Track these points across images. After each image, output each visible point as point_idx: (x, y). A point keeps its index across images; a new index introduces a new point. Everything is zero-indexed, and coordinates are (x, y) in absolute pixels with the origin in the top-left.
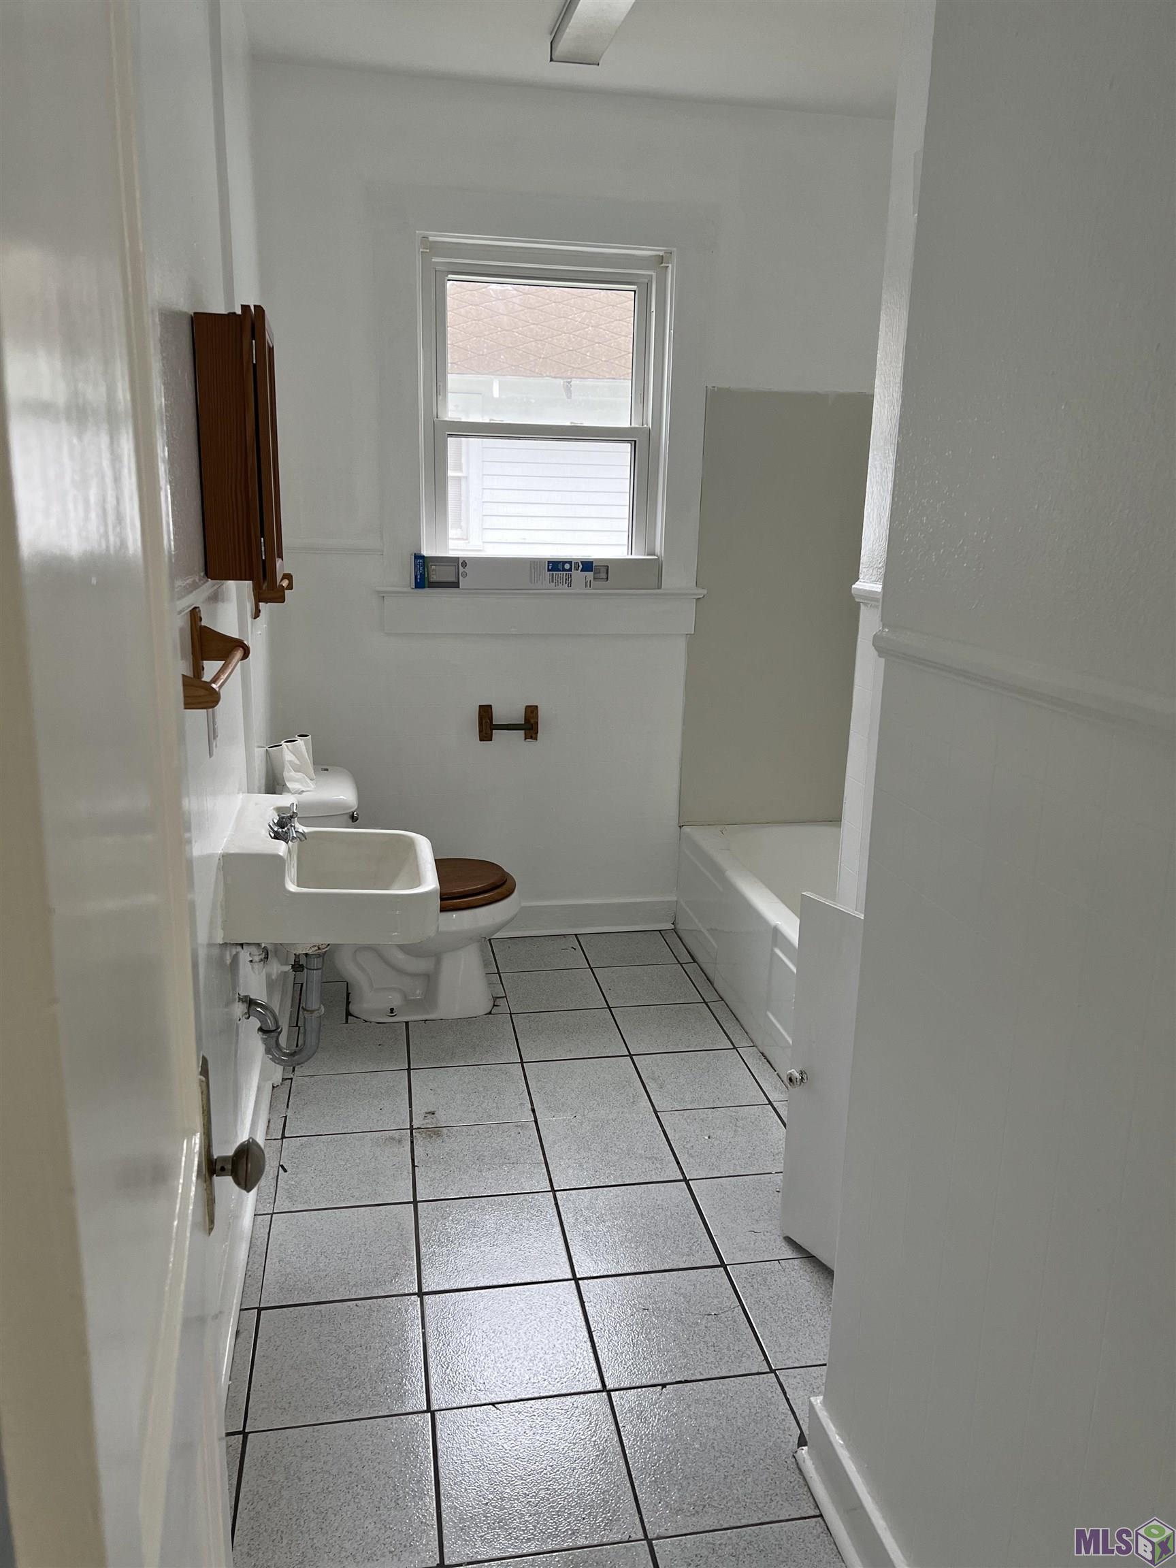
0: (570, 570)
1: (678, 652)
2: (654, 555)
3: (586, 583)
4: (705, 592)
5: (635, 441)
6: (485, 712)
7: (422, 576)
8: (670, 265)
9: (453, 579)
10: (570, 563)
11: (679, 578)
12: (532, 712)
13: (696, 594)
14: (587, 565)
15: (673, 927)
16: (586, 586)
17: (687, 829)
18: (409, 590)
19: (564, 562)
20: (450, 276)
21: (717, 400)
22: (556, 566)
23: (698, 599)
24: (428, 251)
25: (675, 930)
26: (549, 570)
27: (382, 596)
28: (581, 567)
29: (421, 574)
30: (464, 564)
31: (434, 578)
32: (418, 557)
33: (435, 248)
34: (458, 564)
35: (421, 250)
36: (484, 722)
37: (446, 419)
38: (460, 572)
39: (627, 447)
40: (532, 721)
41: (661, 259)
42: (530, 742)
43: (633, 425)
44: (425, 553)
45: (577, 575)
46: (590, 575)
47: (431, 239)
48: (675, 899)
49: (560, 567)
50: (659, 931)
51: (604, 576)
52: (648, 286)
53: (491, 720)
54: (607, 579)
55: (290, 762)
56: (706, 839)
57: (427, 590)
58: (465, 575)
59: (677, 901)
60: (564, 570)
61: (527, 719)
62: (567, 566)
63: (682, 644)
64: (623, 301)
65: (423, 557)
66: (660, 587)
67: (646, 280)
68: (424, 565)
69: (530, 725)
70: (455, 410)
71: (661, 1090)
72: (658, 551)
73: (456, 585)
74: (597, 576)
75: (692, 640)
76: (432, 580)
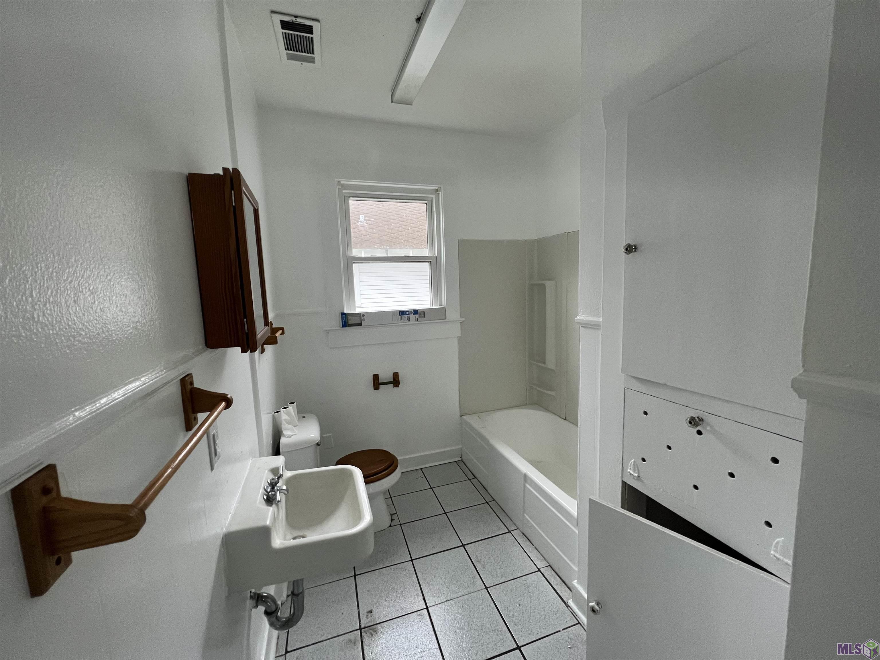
0: (409, 314)
1: (455, 343)
2: (442, 306)
3: (416, 319)
4: (464, 319)
5: (431, 262)
6: (376, 377)
7: (345, 322)
8: (440, 193)
9: (359, 322)
10: (409, 311)
11: (453, 314)
12: (396, 375)
13: (461, 320)
14: (416, 312)
15: (461, 459)
16: (416, 320)
17: (464, 417)
18: (339, 328)
19: (406, 311)
20: (351, 198)
21: (462, 243)
22: (403, 313)
23: (461, 322)
24: (341, 187)
25: (462, 460)
26: (400, 315)
27: (327, 332)
28: (413, 313)
29: (344, 321)
30: (364, 315)
31: (350, 322)
32: (343, 314)
33: (344, 187)
34: (360, 315)
35: (338, 187)
36: (376, 382)
37: (352, 256)
38: (362, 319)
39: (427, 264)
40: (397, 379)
41: (437, 190)
42: (396, 388)
43: (429, 255)
44: (346, 312)
45: (412, 317)
46: (417, 316)
47: (342, 182)
48: (460, 447)
49: (405, 313)
50: (456, 462)
51: (423, 316)
52: (432, 201)
53: (379, 382)
54: (424, 317)
55: (285, 420)
56: (473, 421)
57: (347, 328)
58: (364, 320)
59: (462, 448)
60: (406, 315)
61: (394, 379)
62: (407, 313)
63: (456, 341)
64: (422, 207)
65: (345, 314)
66: (446, 319)
67: (431, 199)
68: (346, 317)
69: (395, 381)
70: (355, 253)
71: (484, 569)
72: (443, 304)
73: (360, 324)
74: (420, 316)
75: (460, 339)
76: (349, 323)
